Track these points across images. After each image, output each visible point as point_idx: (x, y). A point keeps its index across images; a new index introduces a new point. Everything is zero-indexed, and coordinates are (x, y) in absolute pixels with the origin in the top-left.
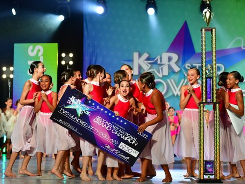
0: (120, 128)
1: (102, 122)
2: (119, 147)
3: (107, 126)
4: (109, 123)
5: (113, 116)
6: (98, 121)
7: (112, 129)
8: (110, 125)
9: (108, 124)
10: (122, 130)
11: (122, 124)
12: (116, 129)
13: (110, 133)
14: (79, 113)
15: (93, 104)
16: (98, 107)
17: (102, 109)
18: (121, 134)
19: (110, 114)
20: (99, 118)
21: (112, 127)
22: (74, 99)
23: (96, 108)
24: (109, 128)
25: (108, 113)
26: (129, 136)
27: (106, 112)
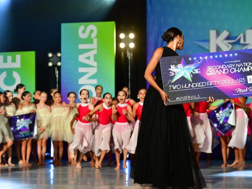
0: (236, 63)
1: (216, 70)
2: (249, 82)
3: (222, 70)
4: (223, 66)
5: (221, 56)
6: (211, 72)
7: (229, 69)
8: (224, 67)
9: (222, 68)
10: (238, 63)
11: (234, 58)
12: (232, 67)
13: (229, 75)
14: (189, 77)
15: (195, 58)
16: (201, 58)
17: (206, 58)
18: (240, 68)
19: (216, 56)
20: (210, 69)
21: (228, 68)
22: (174, 68)
23: (199, 60)
24: (226, 71)
25: (214, 57)
26: (248, 64)
27: (211, 57)
